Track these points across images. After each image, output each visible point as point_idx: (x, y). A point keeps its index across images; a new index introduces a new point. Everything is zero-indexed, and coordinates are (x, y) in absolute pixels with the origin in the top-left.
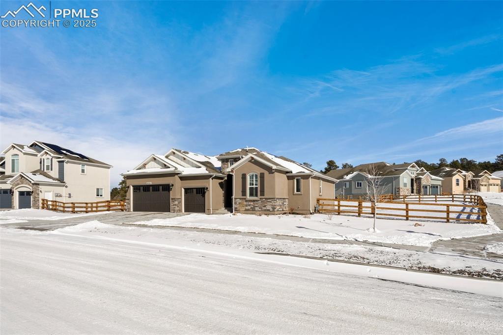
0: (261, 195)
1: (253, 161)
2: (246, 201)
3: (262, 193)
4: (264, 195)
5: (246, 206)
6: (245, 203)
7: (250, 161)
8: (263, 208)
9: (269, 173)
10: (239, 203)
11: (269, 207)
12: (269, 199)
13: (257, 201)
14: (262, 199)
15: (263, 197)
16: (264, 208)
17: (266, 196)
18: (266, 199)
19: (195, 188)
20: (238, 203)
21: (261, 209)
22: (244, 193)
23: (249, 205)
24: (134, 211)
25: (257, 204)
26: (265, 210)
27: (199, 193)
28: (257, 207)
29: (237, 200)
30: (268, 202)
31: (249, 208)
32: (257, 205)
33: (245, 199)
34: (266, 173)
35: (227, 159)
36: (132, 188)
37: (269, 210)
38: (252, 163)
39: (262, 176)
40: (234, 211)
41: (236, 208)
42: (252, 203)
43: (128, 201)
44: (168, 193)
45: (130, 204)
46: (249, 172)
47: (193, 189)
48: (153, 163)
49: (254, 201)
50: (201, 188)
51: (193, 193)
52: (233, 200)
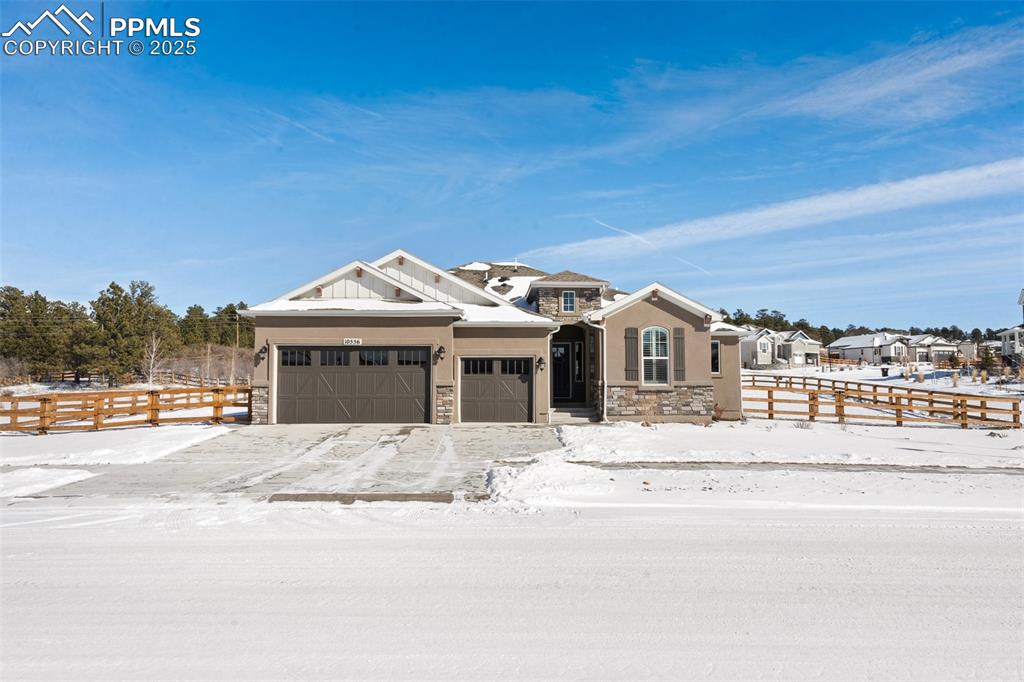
0: (676, 379)
1: (657, 301)
2: (638, 392)
3: (680, 374)
4: (683, 380)
5: (638, 402)
6: (635, 397)
7: (648, 300)
8: (684, 408)
9: (696, 330)
10: (619, 397)
11: (697, 407)
12: (697, 387)
13: (667, 392)
14: (681, 387)
15: (681, 383)
16: (688, 408)
17: (689, 381)
18: (689, 387)
19: (498, 359)
20: (615, 397)
21: (679, 409)
22: (631, 372)
23: (647, 402)
24: (280, 421)
25: (667, 399)
26: (687, 413)
27: (512, 372)
28: (666, 405)
29: (613, 389)
30: (695, 394)
31: (645, 407)
32: (667, 402)
33: (637, 387)
34: (688, 328)
35: (555, 289)
36: (275, 353)
37: (698, 413)
38: (653, 303)
39: (679, 334)
40: (605, 416)
41: (609, 409)
42: (654, 397)
43: (262, 392)
44: (422, 370)
45: (267, 401)
46: (645, 325)
47: (490, 361)
48: (352, 285)
49: (658, 392)
50: (519, 360)
51: (490, 371)
52: (603, 390)
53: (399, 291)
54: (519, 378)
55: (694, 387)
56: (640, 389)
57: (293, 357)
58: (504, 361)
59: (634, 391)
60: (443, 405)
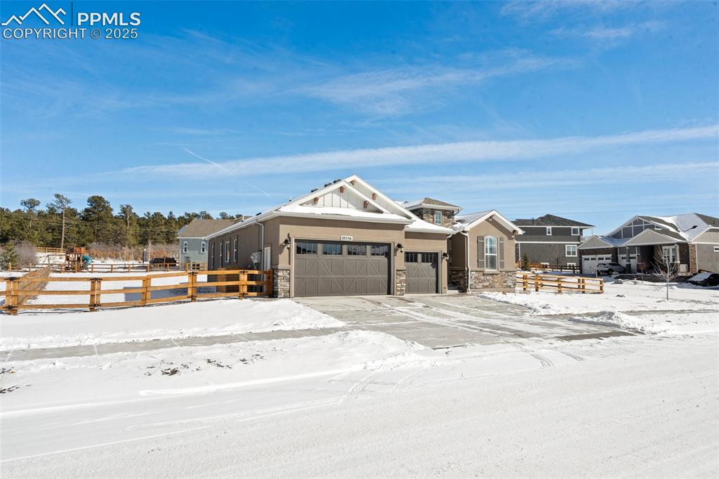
0: (500, 267)
2: (484, 275)
3: (502, 265)
4: (504, 268)
5: (484, 281)
6: (482, 278)
7: (487, 220)
9: (508, 239)
10: (475, 278)
11: (510, 283)
12: (510, 271)
13: (497, 275)
14: (502, 272)
15: (503, 270)
16: (505, 284)
17: (506, 268)
18: (506, 272)
19: (420, 253)
20: (473, 278)
21: (501, 285)
22: (480, 264)
23: (488, 280)
24: (296, 295)
25: (496, 279)
26: (505, 287)
27: (427, 262)
28: (496, 282)
29: (472, 273)
30: (509, 276)
31: (487, 284)
33: (483, 271)
34: (505, 237)
37: (510, 287)
39: (501, 241)
40: (470, 289)
41: (471, 285)
42: (491, 278)
43: (286, 273)
44: (386, 259)
45: (289, 281)
46: (486, 235)
47: (416, 254)
48: (336, 197)
49: (492, 275)
50: (431, 254)
51: (416, 261)
52: (468, 273)
53: (366, 204)
54: (431, 265)
55: (508, 272)
56: (485, 273)
57: (304, 248)
58: (423, 254)
59: (482, 273)
60: (400, 283)
